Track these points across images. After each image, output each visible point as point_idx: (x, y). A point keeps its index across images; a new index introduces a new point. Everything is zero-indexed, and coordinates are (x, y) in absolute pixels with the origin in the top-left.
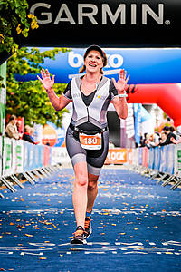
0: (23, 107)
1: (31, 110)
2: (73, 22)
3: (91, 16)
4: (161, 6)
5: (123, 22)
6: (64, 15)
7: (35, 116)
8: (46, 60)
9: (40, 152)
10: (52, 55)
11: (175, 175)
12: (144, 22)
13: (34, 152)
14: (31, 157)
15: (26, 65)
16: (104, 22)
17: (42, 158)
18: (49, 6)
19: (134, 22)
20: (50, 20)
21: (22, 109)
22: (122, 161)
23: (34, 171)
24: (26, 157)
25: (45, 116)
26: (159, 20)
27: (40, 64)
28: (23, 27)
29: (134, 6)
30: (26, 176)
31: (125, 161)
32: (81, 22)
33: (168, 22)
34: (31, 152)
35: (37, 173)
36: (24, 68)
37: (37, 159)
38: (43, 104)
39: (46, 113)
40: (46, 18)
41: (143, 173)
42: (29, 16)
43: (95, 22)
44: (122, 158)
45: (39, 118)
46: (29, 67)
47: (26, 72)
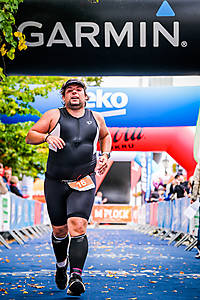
0: (11, 155)
1: (19, 158)
2: (69, 45)
3: (91, 37)
4: (176, 25)
5: (130, 44)
6: (59, 36)
7: (25, 167)
8: (37, 98)
9: (30, 207)
10: (44, 92)
11: (191, 233)
12: (156, 44)
13: (23, 207)
14: (19, 214)
15: (13, 103)
16: (107, 45)
17: (33, 215)
18: (40, 26)
19: (143, 44)
20: (41, 42)
21: (9, 158)
22: (126, 220)
23: (23, 229)
24: (13, 212)
25: (36, 167)
26: (174, 41)
27: (30, 103)
28: (8, 47)
29: (143, 25)
30: (13, 235)
31: (130, 220)
32: (79, 44)
33: (184, 44)
34: (20, 208)
35: (27, 233)
36: (12, 107)
37: (26, 215)
38: (33, 152)
39: (37, 163)
40: (36, 39)
41: (151, 233)
42: (16, 34)
43: (96, 45)
44: (126, 216)
45: (29, 169)
46: (17, 106)
47: (13, 112)
